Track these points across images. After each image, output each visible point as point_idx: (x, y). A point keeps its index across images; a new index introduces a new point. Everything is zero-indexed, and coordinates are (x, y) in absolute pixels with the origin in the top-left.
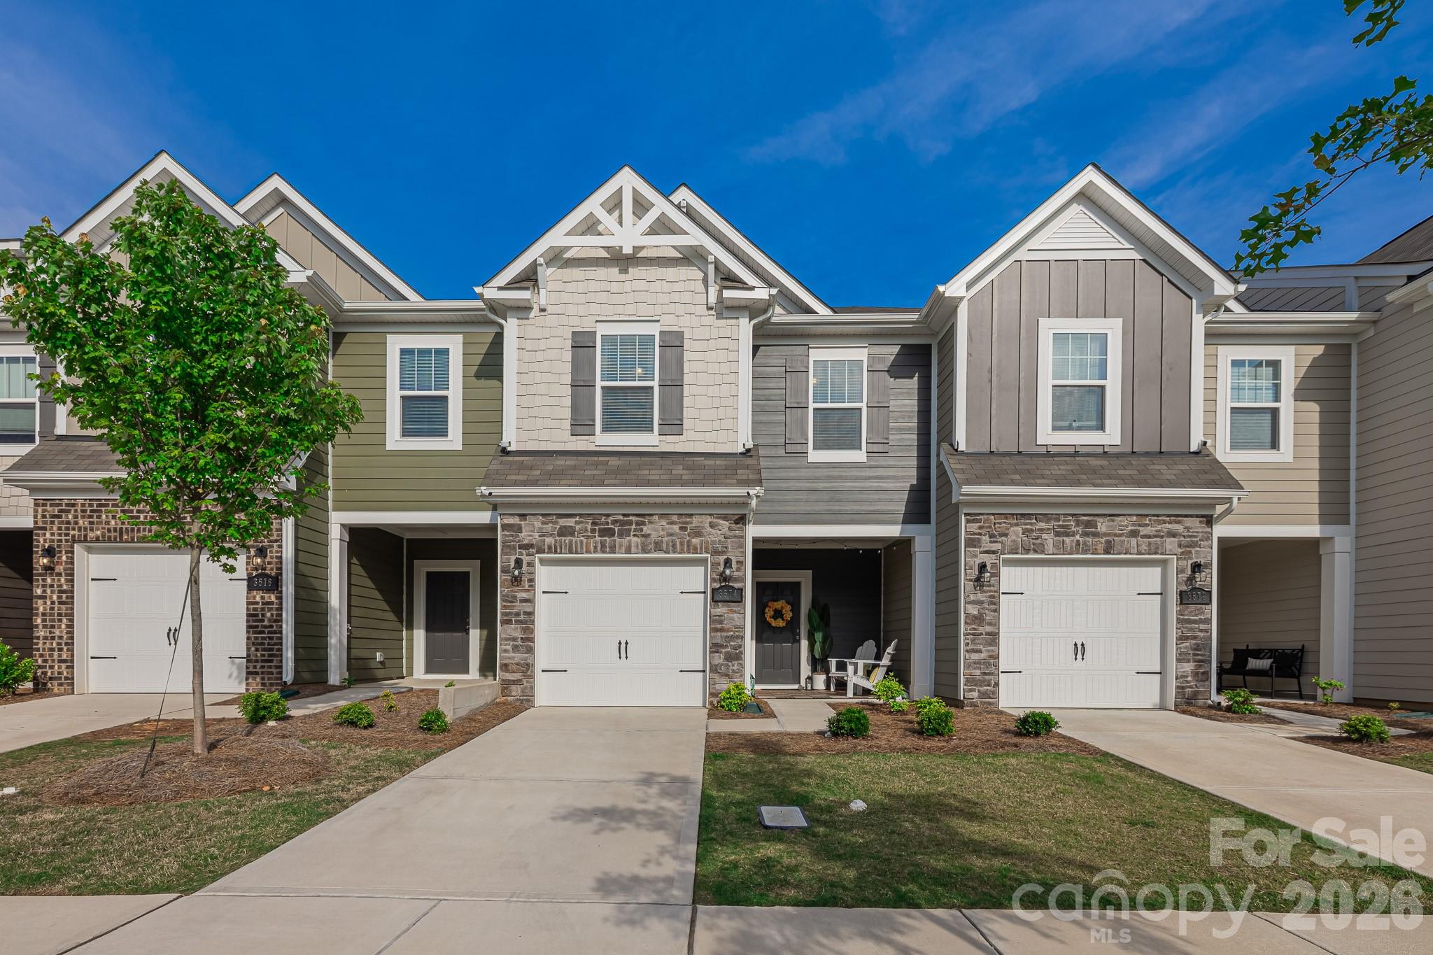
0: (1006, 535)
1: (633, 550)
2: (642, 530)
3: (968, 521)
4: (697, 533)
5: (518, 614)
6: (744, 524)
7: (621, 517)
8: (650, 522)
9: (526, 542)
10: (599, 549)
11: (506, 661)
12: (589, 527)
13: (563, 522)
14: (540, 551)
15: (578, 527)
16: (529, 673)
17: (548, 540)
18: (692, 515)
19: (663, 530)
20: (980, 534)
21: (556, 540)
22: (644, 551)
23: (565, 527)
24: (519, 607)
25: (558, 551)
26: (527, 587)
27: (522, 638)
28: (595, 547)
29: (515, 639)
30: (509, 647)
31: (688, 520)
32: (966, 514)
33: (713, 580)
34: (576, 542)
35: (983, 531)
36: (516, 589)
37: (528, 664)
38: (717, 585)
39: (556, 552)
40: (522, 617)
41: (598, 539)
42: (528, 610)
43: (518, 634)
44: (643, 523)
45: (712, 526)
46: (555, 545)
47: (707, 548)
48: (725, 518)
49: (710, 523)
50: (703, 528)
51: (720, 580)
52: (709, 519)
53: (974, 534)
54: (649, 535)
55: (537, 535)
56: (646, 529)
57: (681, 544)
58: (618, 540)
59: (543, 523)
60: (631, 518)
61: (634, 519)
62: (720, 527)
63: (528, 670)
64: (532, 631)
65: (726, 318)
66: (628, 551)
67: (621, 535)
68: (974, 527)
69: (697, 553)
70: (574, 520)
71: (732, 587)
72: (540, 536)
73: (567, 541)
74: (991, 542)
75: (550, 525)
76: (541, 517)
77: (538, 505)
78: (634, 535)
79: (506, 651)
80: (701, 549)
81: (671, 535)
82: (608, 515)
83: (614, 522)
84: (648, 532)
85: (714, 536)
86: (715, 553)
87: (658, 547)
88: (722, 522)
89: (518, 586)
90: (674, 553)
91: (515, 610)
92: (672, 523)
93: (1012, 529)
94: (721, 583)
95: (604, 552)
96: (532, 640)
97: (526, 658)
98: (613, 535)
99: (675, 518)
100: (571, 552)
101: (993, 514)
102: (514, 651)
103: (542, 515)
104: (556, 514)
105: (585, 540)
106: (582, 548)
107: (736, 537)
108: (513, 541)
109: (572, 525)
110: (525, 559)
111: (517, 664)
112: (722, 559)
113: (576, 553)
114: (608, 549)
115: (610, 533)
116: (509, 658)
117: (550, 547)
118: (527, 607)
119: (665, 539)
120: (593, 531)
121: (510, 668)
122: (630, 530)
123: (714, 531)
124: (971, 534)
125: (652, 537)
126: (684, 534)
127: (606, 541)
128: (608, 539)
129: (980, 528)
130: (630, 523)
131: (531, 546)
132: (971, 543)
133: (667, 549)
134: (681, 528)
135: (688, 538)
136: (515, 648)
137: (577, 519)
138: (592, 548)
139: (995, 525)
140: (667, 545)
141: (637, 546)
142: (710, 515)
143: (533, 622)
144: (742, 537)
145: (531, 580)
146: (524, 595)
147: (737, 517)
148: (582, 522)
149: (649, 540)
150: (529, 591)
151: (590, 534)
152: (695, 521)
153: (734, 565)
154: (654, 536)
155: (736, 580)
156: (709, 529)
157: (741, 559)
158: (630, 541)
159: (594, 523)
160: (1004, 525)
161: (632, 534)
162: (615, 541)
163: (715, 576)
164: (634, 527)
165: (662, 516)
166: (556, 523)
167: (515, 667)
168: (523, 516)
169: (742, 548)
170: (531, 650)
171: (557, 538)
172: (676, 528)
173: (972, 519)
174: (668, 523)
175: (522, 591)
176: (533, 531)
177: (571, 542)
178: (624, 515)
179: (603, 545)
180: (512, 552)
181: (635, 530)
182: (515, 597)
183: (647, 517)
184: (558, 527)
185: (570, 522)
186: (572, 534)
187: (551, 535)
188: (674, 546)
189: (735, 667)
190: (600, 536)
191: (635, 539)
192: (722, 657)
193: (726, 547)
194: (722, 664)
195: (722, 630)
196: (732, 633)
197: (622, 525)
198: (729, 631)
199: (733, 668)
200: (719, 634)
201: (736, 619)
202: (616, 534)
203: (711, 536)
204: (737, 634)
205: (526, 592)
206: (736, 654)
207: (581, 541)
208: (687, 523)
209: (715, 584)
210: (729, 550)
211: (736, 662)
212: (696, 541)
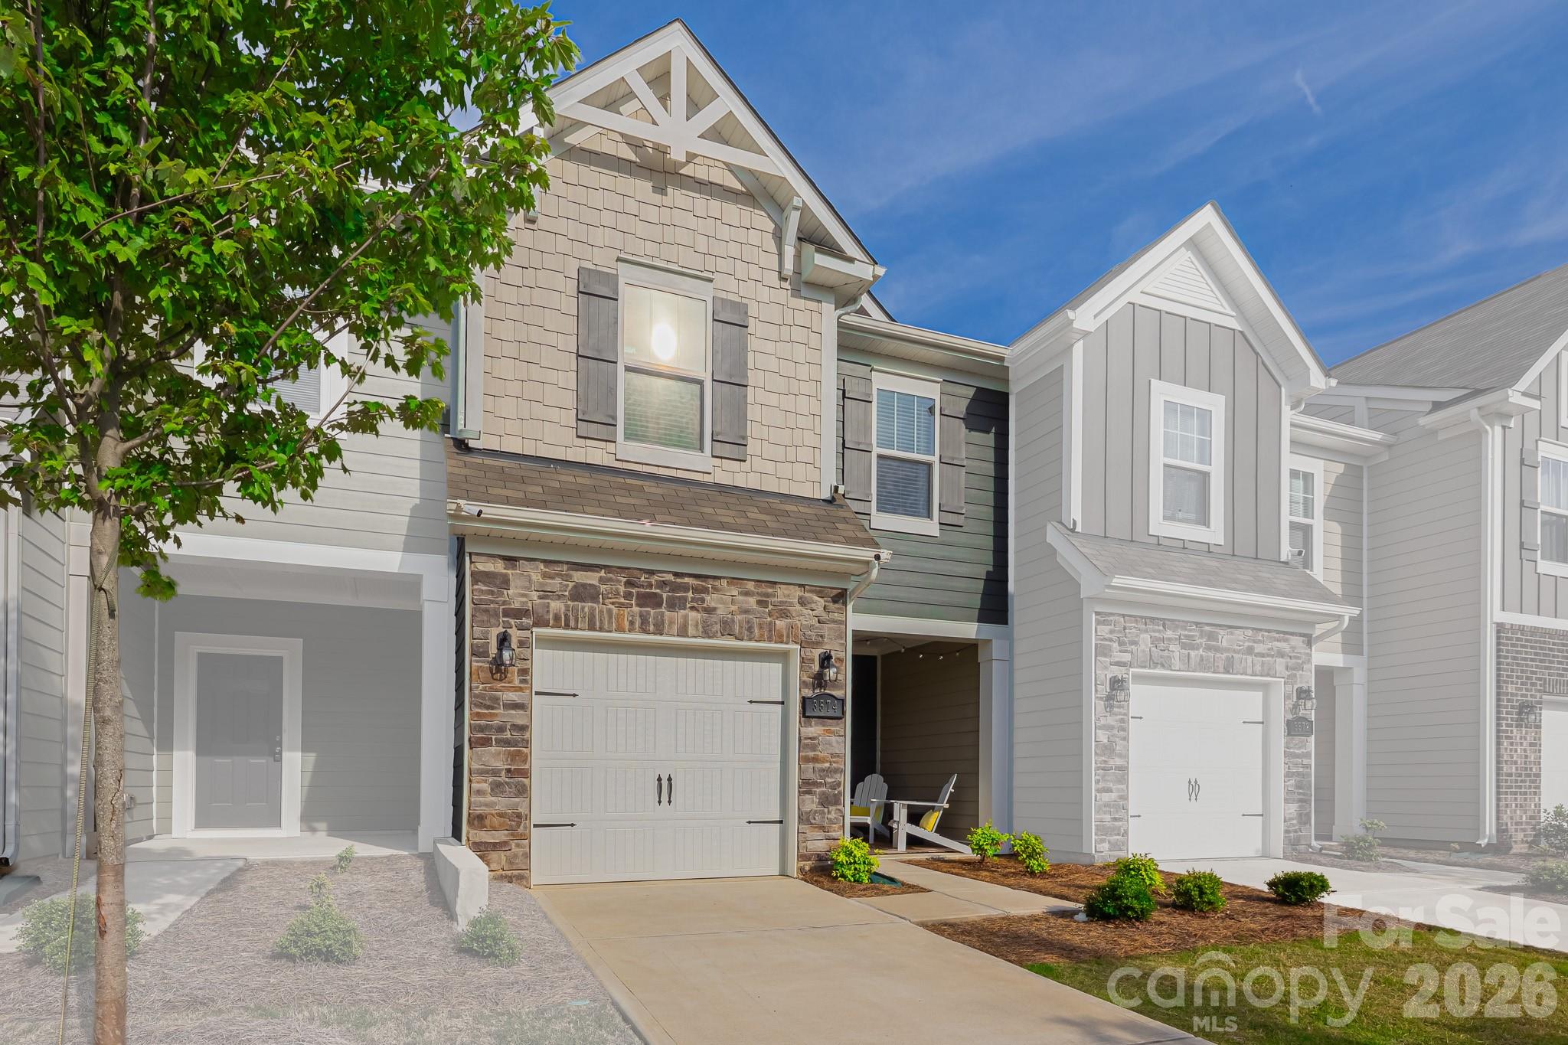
0: (1134, 643)
1: (691, 630)
2: (703, 601)
3: (1098, 622)
4: (782, 612)
5: (501, 729)
6: (845, 606)
7: (671, 577)
8: (715, 588)
9: (517, 605)
10: (637, 625)
11: (479, 811)
12: (622, 589)
13: (580, 577)
14: (541, 622)
16: (521, 830)
17: (556, 606)
18: (775, 583)
19: (733, 602)
20: (1111, 640)
21: (567, 607)
22: (707, 634)
23: (584, 585)
24: (503, 716)
25: (572, 624)
26: (517, 683)
27: (508, 771)
28: (632, 623)
29: (495, 772)
30: (485, 786)
31: (770, 590)
32: (1097, 613)
33: (803, 684)
34: (601, 612)
35: (1114, 637)
36: (498, 685)
37: (519, 816)
38: (809, 693)
39: (567, 626)
40: (507, 735)
41: (636, 609)
42: (520, 722)
43: (501, 764)
44: (705, 590)
45: (802, 602)
46: (566, 615)
47: (795, 636)
48: (820, 592)
49: (800, 598)
50: (791, 604)
51: (813, 685)
52: (798, 592)
53: (1105, 639)
54: (715, 609)
55: (535, 595)
56: (711, 600)
57: (760, 627)
58: (667, 613)
59: (545, 575)
60: (686, 580)
61: (691, 582)
62: (813, 606)
63: (519, 824)
64: (525, 758)
65: (805, 298)
66: (683, 632)
67: (672, 606)
68: (1104, 630)
69: (782, 642)
70: (597, 575)
72: (541, 598)
73: (586, 609)
74: (1120, 651)
75: (558, 580)
76: (542, 566)
77: (539, 544)
78: (692, 608)
79: (479, 792)
80: (788, 637)
81: (746, 612)
82: (651, 572)
83: (663, 584)
84: (713, 605)
85: (804, 618)
86: (806, 644)
87: (727, 629)
88: (816, 598)
89: (501, 680)
90: (750, 639)
91: (496, 722)
92: (747, 594)
93: (1142, 636)
94: (814, 689)
95: (645, 631)
96: (526, 773)
97: (517, 805)
98: (660, 605)
99: (751, 586)
100: (592, 628)
101: (1124, 616)
102: (493, 792)
103: (544, 561)
104: (567, 563)
105: (615, 610)
106: (610, 622)
107: (834, 622)
108: (492, 602)
109: (595, 582)
110: (515, 635)
111: (501, 815)
112: (816, 653)
113: (601, 630)
114: (652, 628)
115: (653, 600)
116: (486, 805)
117: (557, 618)
118: (518, 717)
119: (738, 618)
120: (628, 596)
121: (487, 822)
122: (685, 599)
123: (805, 611)
124: (1102, 640)
125: (719, 612)
126: (764, 612)
127: (648, 613)
128: (652, 612)
129: (1111, 632)
130: (685, 588)
131: (526, 613)
132: (1102, 651)
133: (740, 633)
134: (759, 602)
135: (769, 619)
136: (497, 788)
137: (603, 573)
138: (627, 624)
139: (1125, 628)
140: (741, 627)
141: (697, 626)
142: (800, 586)
143: (527, 743)
144: (841, 625)
145: (524, 672)
146: (513, 696)
147: (835, 592)
148: (610, 580)
149: (714, 618)
150: (521, 689)
151: (622, 600)
152: (781, 593)
154: (721, 611)
155: (835, 684)
156: (798, 607)
157: (841, 655)
158: (686, 617)
159: (629, 584)
160: (1134, 630)
161: (688, 605)
162: (662, 614)
163: (805, 678)
164: (690, 594)
165: (733, 581)
166: (568, 578)
167: (496, 821)
168: (510, 560)
169: (841, 640)
170: (523, 791)
171: (569, 603)
172: (752, 601)
173: (1103, 619)
174: (741, 593)
175: (509, 689)
176: (528, 589)
177: (592, 611)
178: (676, 574)
179: (644, 621)
180: (493, 621)
181: (693, 600)
182: (496, 699)
183: (711, 581)
184: (571, 585)
185: (591, 578)
186: (594, 598)
187: (559, 597)
188: (750, 629)
189: (832, 816)
190: (638, 605)
191: (693, 614)
192: (816, 800)
193: (822, 636)
194: (816, 812)
195: (815, 760)
196: (827, 765)
197: (672, 590)
198: (824, 761)
199: (829, 816)
200: (811, 765)
201: (834, 744)
202: (664, 605)
203: (801, 618)
204: (834, 765)
205: (516, 691)
206: (835, 795)
207: (610, 611)
208: (767, 595)
209: (806, 691)
210: (826, 640)
211: (834, 808)
212: (780, 624)
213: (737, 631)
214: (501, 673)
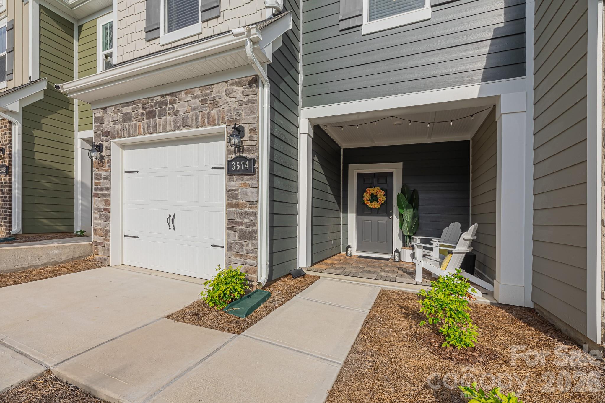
1: (168, 128)
2: (174, 109)
4: (215, 104)
5: (102, 190)
6: (258, 86)
7: (160, 99)
8: (180, 100)
9: (105, 130)
10: (146, 131)
11: (95, 227)
12: (140, 112)
13: (125, 110)
14: (113, 137)
15: (134, 113)
16: (108, 238)
17: (118, 127)
18: (211, 85)
19: (189, 105)
21: (121, 127)
22: (175, 129)
23: (126, 115)
24: (102, 183)
25: (122, 136)
26: (107, 167)
27: (104, 209)
28: (144, 130)
29: (100, 209)
30: (98, 216)
31: (208, 91)
33: (229, 152)
34: (132, 126)
36: (101, 169)
37: (107, 230)
38: (232, 157)
40: (104, 192)
41: (145, 121)
42: (107, 186)
43: (102, 206)
44: (175, 102)
45: (228, 94)
46: (121, 131)
47: (223, 118)
48: (240, 83)
49: (227, 91)
50: (220, 97)
51: (235, 151)
52: (226, 87)
54: (179, 112)
55: (111, 124)
56: (177, 107)
57: (203, 117)
58: (158, 120)
59: (115, 113)
61: (168, 98)
62: (234, 94)
63: (107, 234)
64: (109, 203)
66: (165, 131)
67: (160, 116)
69: (215, 125)
70: (131, 107)
71: (245, 159)
72: (113, 125)
73: (127, 126)
75: (118, 114)
76: (113, 109)
78: (169, 115)
79: (96, 219)
80: (219, 120)
81: (194, 109)
82: (152, 99)
83: (156, 104)
84: (178, 110)
85: (230, 105)
86: (231, 122)
87: (185, 123)
88: (236, 89)
89: (102, 166)
90: (198, 127)
91: (101, 187)
92: (195, 98)
94: (235, 155)
95: (150, 132)
96: (109, 210)
97: (106, 225)
98: (155, 116)
99: (197, 92)
100: (130, 135)
102: (100, 219)
103: (114, 106)
104: (121, 104)
105: (138, 123)
106: (136, 131)
107: (249, 102)
108: (99, 130)
109: (129, 111)
110: (105, 144)
111: (102, 230)
113: (133, 137)
114: (151, 130)
115: (151, 114)
116: (97, 224)
117: (118, 133)
118: (107, 184)
119: (190, 114)
120: (143, 115)
121: (98, 232)
122: (165, 109)
123: (230, 100)
126: (204, 107)
127: (150, 122)
128: (152, 121)
130: (165, 103)
131: (108, 133)
133: (192, 123)
134: (202, 101)
135: (209, 110)
136: (101, 217)
137: (133, 106)
138: (142, 131)
140: (192, 120)
141: (171, 125)
142: (227, 82)
143: (109, 196)
144: (255, 101)
145: (109, 161)
146: (105, 174)
147: (250, 79)
148: (136, 108)
149: (179, 118)
150: (107, 170)
151: (140, 118)
152: (214, 92)
153: (247, 134)
154: (182, 113)
155: (249, 151)
156: (225, 97)
157: (254, 126)
158: (166, 120)
159: (143, 108)
161: (167, 113)
162: (156, 122)
163: (230, 148)
164: (168, 106)
165: (188, 92)
166: (121, 112)
168: (104, 108)
169: (254, 113)
170: (108, 219)
171: (122, 124)
172: (198, 102)
174: (192, 98)
175: (104, 170)
176: (110, 121)
177: (129, 125)
178: (162, 96)
179: (149, 127)
180: (99, 139)
181: (169, 109)
182: (100, 175)
183: (178, 95)
184: (122, 115)
185: (129, 109)
186: (130, 120)
187: (119, 122)
188: (197, 120)
189: (249, 248)
190: (147, 119)
191: (169, 118)
192: (237, 235)
193: (239, 115)
194: (236, 243)
195: (237, 206)
196: (247, 209)
197: (160, 106)
198: (243, 207)
199: (247, 248)
200: (234, 209)
201: (250, 194)
202: (157, 116)
203: (226, 105)
204: (251, 210)
205: (106, 171)
206: (249, 232)
207: (135, 125)
208: (207, 95)
209: (230, 156)
210: (243, 117)
211: (250, 242)
212: (214, 112)
213: (190, 123)
214: (102, 163)
